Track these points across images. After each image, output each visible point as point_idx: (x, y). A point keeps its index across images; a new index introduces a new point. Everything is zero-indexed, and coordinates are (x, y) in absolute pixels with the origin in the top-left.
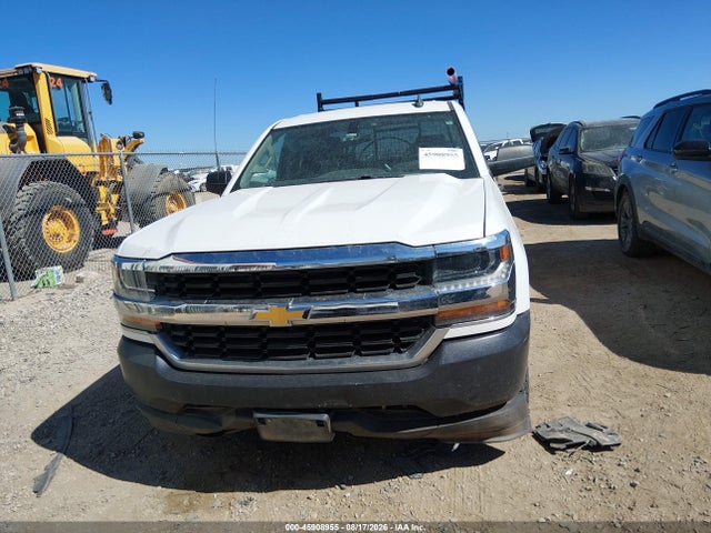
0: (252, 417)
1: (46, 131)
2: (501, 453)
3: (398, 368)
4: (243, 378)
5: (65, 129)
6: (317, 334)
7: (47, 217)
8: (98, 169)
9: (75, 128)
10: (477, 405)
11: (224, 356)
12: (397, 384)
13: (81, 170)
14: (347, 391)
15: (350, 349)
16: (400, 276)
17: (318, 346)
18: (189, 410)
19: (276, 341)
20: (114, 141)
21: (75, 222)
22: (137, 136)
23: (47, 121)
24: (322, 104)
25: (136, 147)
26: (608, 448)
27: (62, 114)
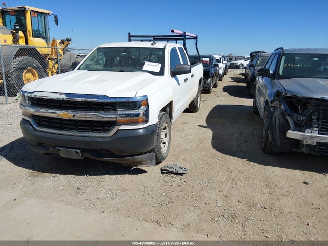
0: (56, 148)
1: (28, 35)
2: (146, 172)
3: (103, 137)
4: (54, 135)
5: (37, 35)
6: (79, 123)
7: (25, 71)
8: (50, 53)
9: (41, 34)
10: (129, 153)
11: (50, 127)
12: (101, 142)
13: (41, 53)
14: (85, 143)
15: (89, 129)
16: (105, 107)
17: (79, 127)
18: (39, 145)
19: (66, 124)
20: (58, 42)
21: (37, 75)
22: (68, 40)
23: (29, 31)
24: (130, 38)
25: (67, 44)
26: (182, 174)
27: (36, 28)
